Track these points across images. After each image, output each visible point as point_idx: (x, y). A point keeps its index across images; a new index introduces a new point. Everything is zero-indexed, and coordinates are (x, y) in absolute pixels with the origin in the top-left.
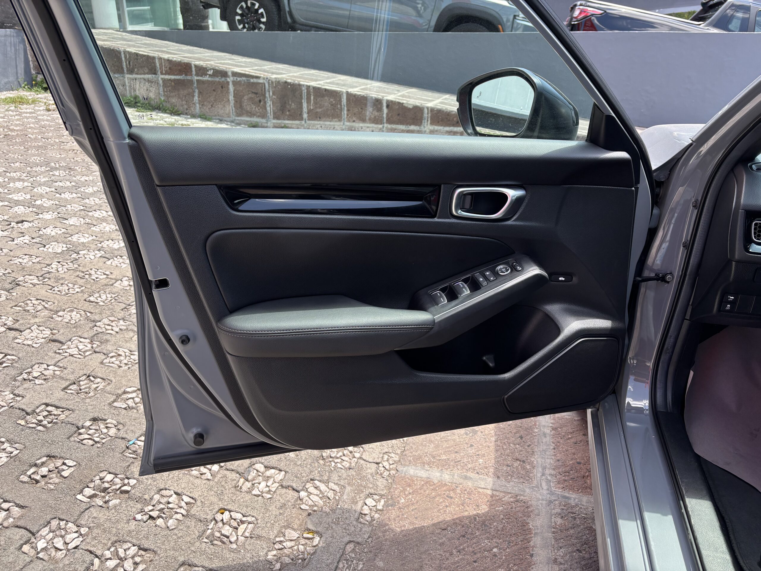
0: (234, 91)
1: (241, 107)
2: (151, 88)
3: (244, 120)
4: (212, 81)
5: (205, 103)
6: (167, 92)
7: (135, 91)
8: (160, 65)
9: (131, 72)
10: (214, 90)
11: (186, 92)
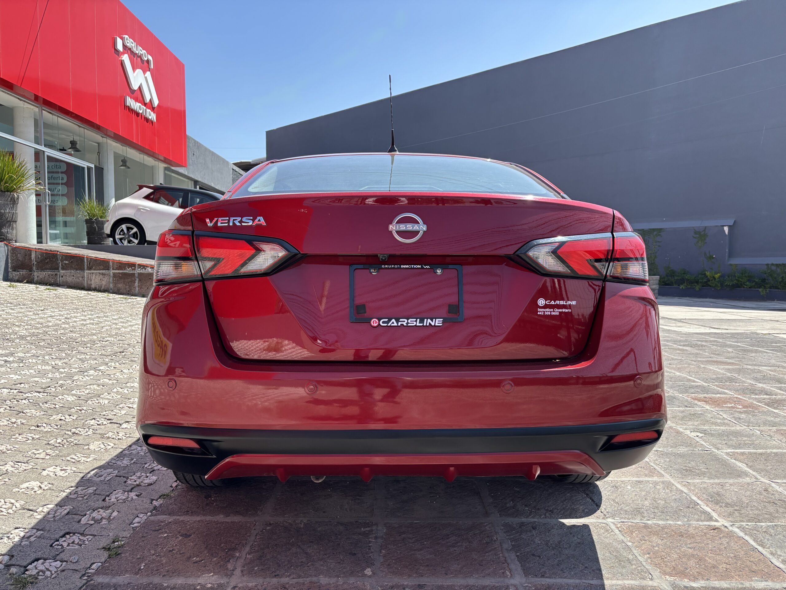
2: (104, 279)
5: (143, 287)
6: (115, 280)
7: (91, 280)
8: (112, 264)
9: (90, 268)
11: (129, 280)
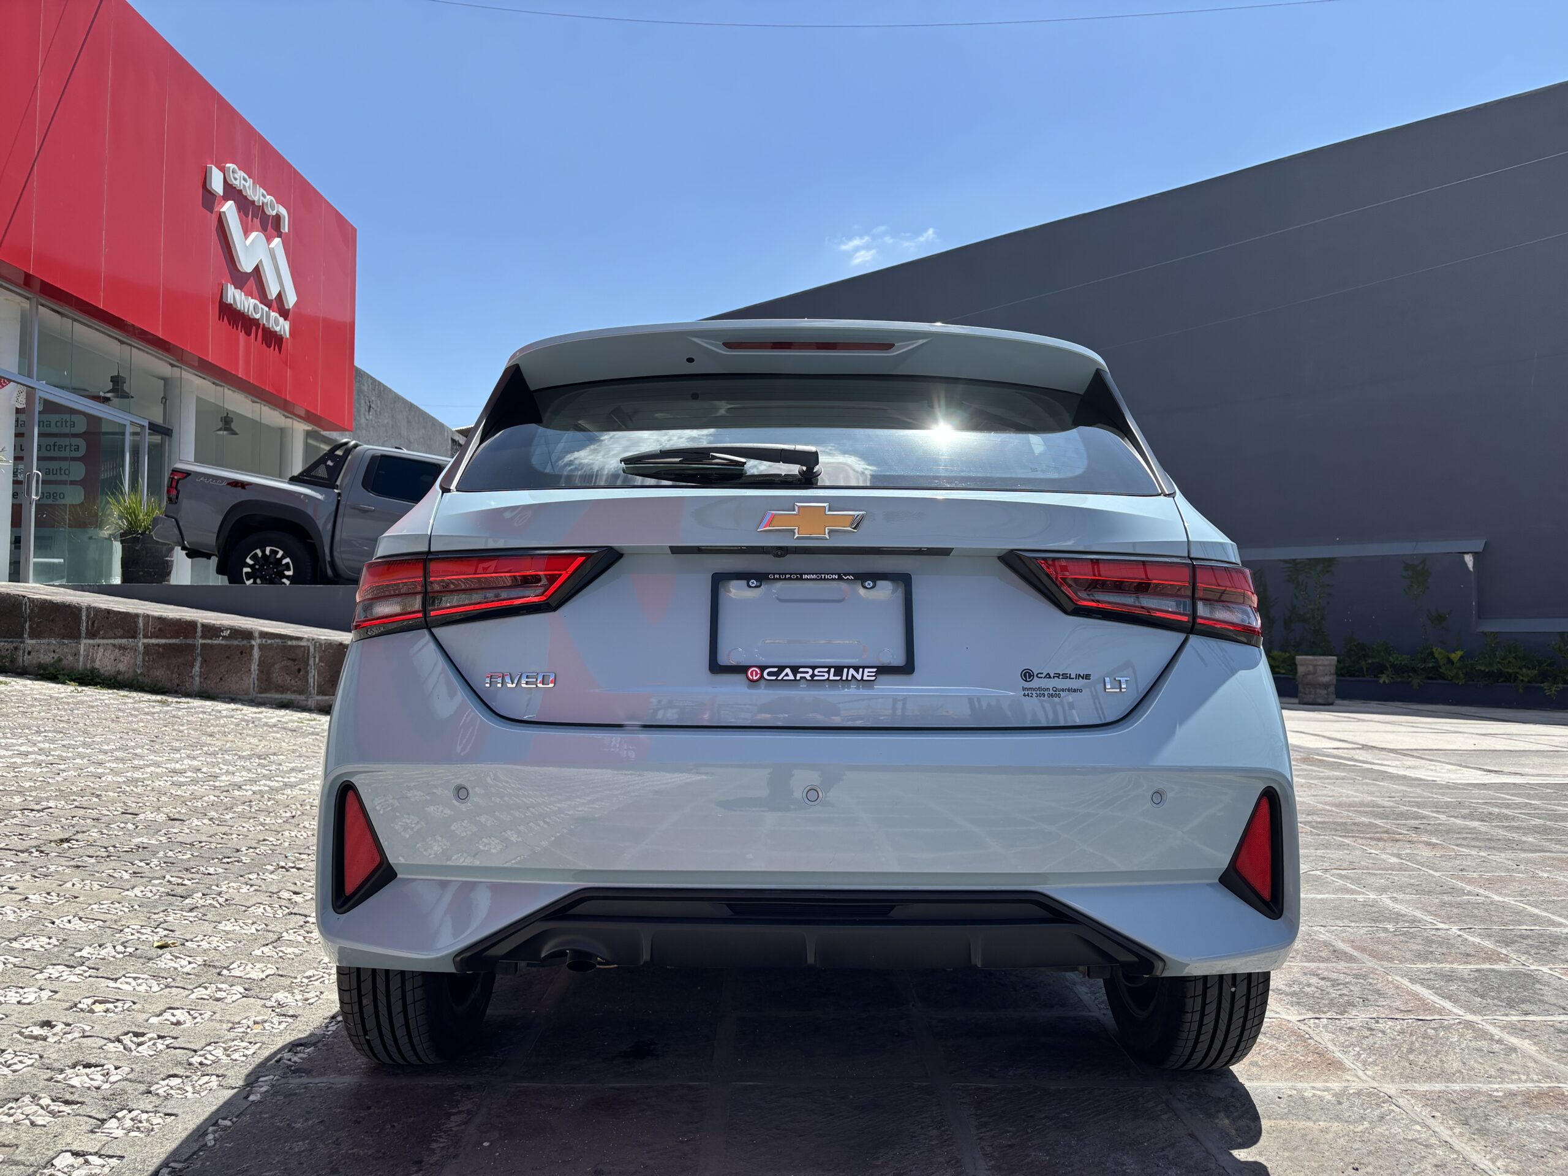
0: (260, 658)
1: (268, 679)
2: (122, 658)
3: (271, 698)
4: (226, 645)
5: (211, 675)
6: (148, 661)
7: (95, 662)
8: (144, 625)
9: (92, 635)
10: (228, 657)
11: (180, 660)
